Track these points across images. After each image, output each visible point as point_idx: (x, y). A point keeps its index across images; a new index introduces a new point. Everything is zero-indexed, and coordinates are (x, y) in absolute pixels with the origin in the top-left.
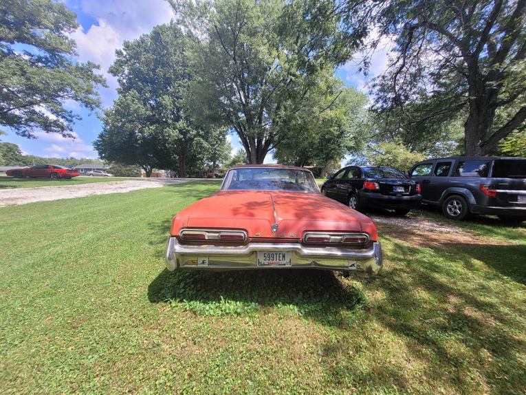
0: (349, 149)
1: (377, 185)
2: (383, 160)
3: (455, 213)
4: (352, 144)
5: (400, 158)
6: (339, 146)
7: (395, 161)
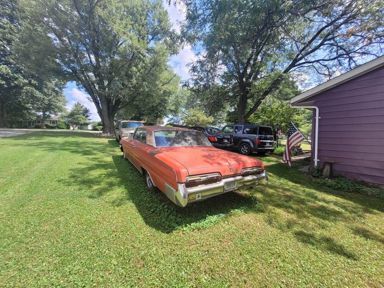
0: (172, 111)
1: (216, 138)
2: (192, 120)
3: (245, 152)
4: (173, 108)
5: (201, 119)
6: (165, 109)
7: (198, 121)
